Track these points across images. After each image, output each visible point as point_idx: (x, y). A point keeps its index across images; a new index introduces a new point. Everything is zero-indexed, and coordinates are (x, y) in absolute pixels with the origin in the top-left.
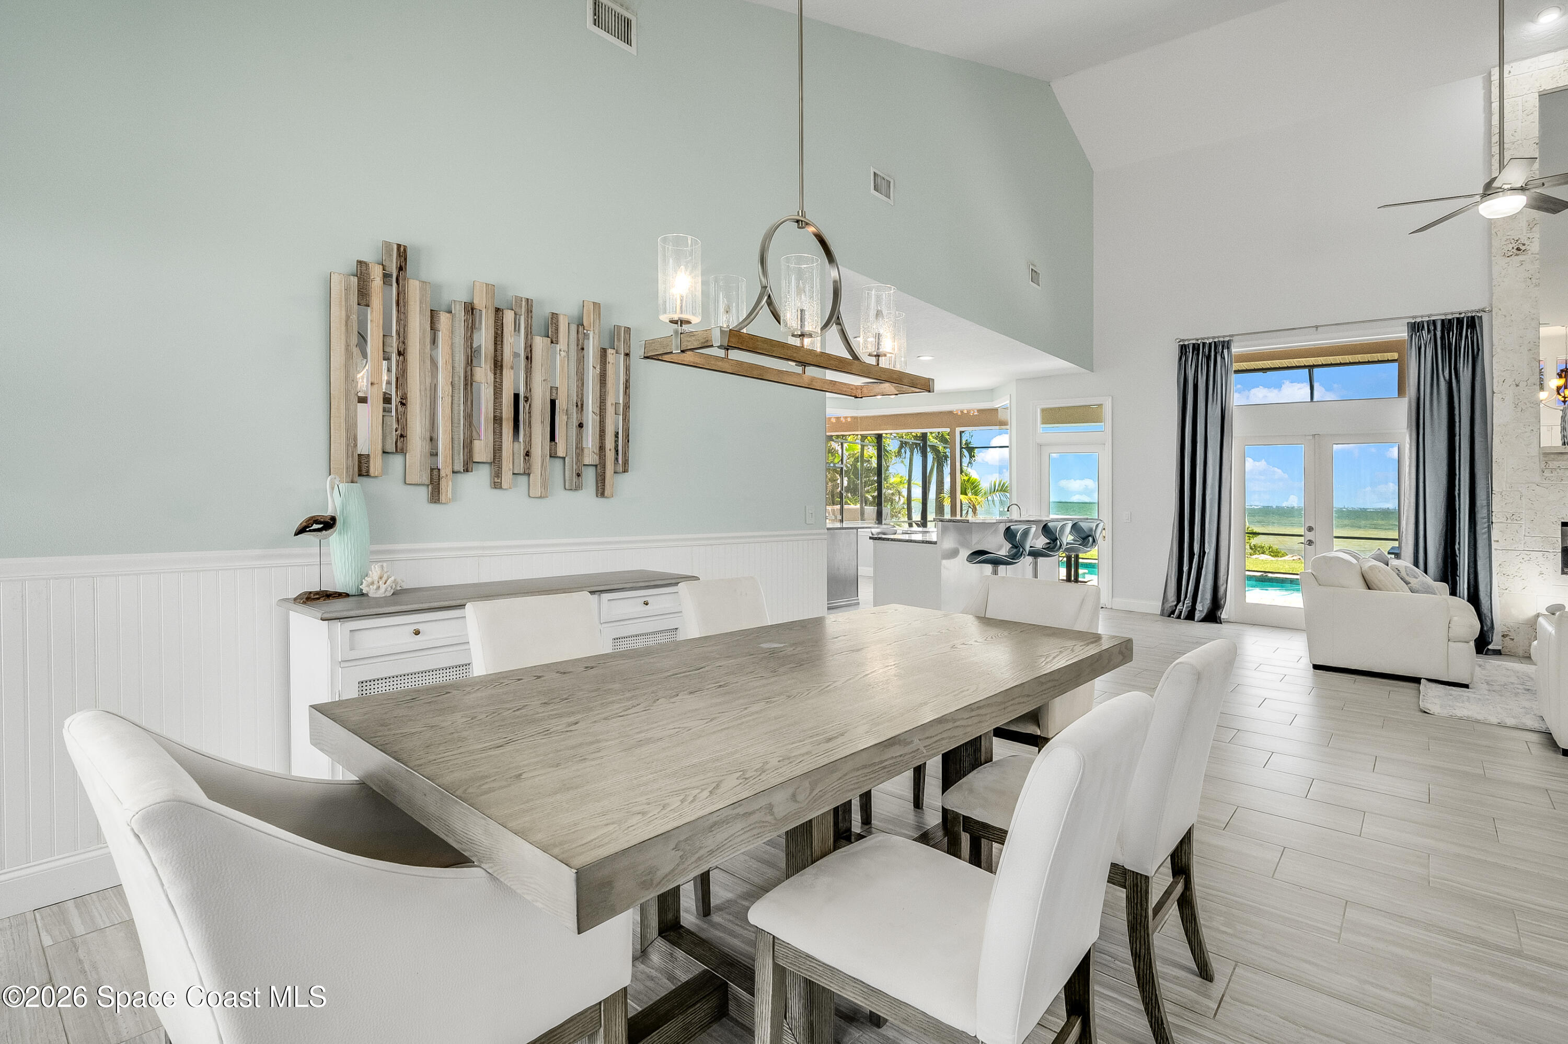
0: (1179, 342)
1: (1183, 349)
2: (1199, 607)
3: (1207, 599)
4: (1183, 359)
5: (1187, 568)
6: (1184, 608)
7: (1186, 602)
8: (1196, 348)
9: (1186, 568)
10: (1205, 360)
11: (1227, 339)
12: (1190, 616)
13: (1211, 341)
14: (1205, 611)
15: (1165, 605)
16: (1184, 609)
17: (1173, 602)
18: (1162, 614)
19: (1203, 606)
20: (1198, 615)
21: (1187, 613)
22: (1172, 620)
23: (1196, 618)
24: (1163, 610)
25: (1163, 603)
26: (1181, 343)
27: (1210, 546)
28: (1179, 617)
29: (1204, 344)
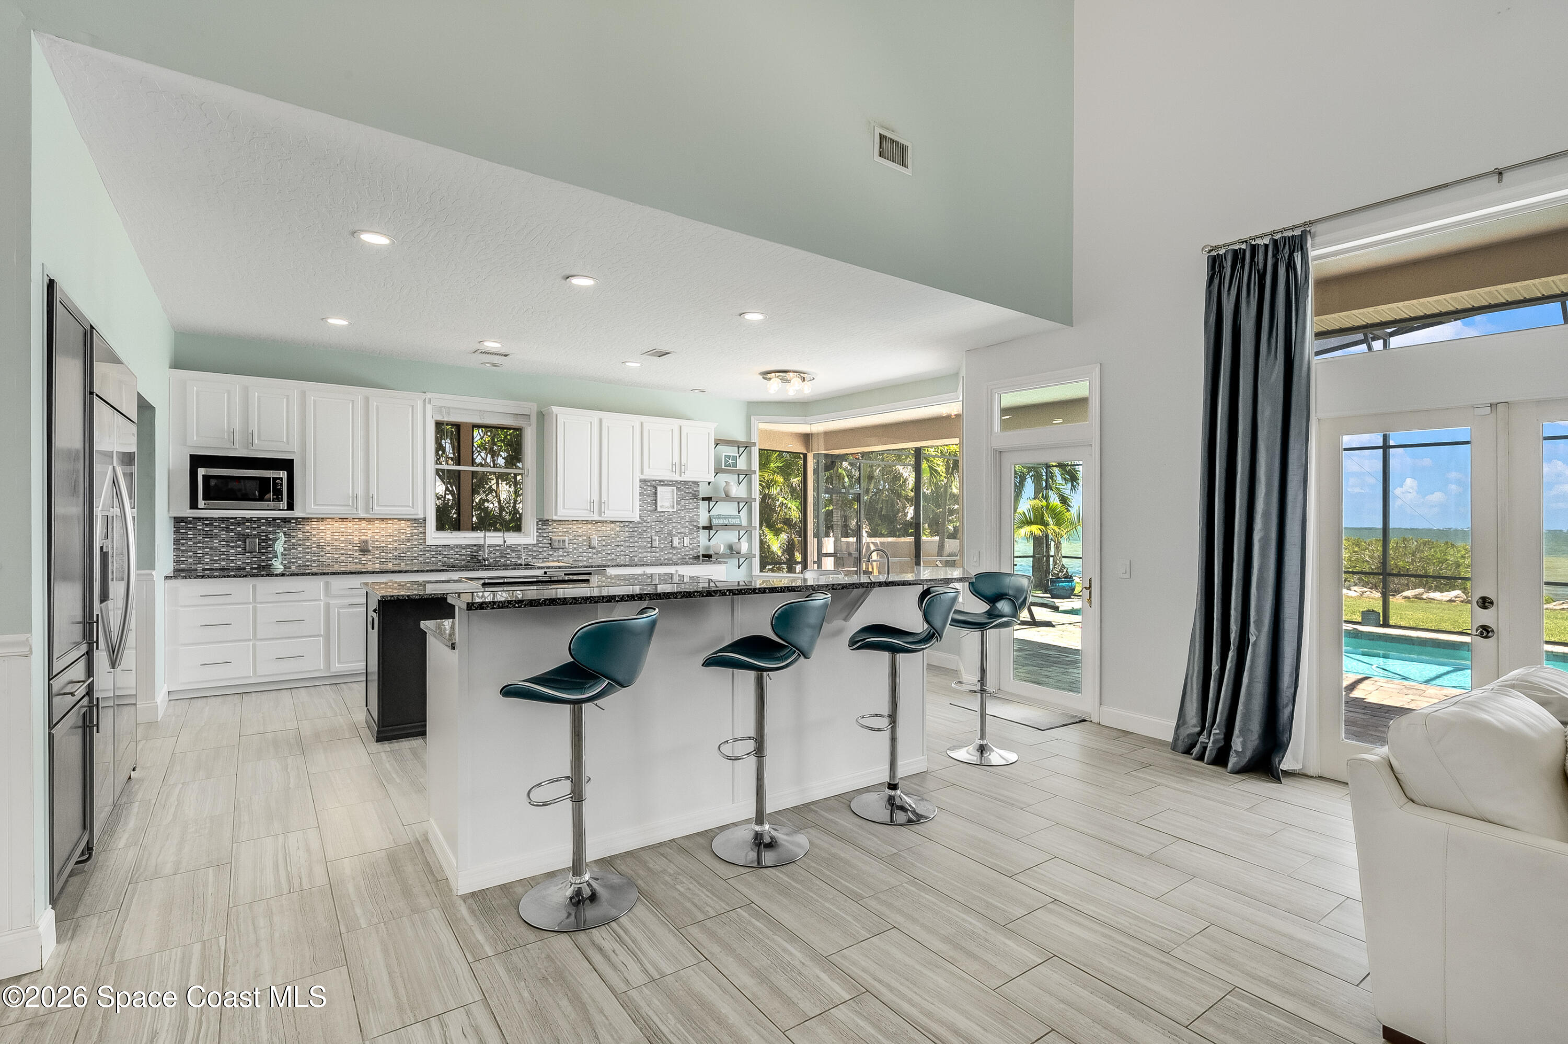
0: (1210, 251)
1: (1215, 263)
2: (1237, 743)
3: (1252, 732)
4: (1216, 282)
5: (1217, 667)
6: (1212, 740)
7: (1214, 732)
8: (1237, 256)
9: (1215, 668)
10: (1255, 278)
11: (1297, 232)
12: (1221, 759)
13: (1266, 241)
14: (1249, 754)
15: (1181, 730)
16: (1210, 745)
17: (1195, 726)
18: (1174, 747)
19: (1244, 744)
20: (1233, 760)
21: (1214, 753)
22: (1189, 760)
23: (1230, 765)
24: (1176, 738)
25: (1178, 727)
26: (1214, 253)
27: (1259, 630)
28: (1200, 758)
29: (1254, 248)
